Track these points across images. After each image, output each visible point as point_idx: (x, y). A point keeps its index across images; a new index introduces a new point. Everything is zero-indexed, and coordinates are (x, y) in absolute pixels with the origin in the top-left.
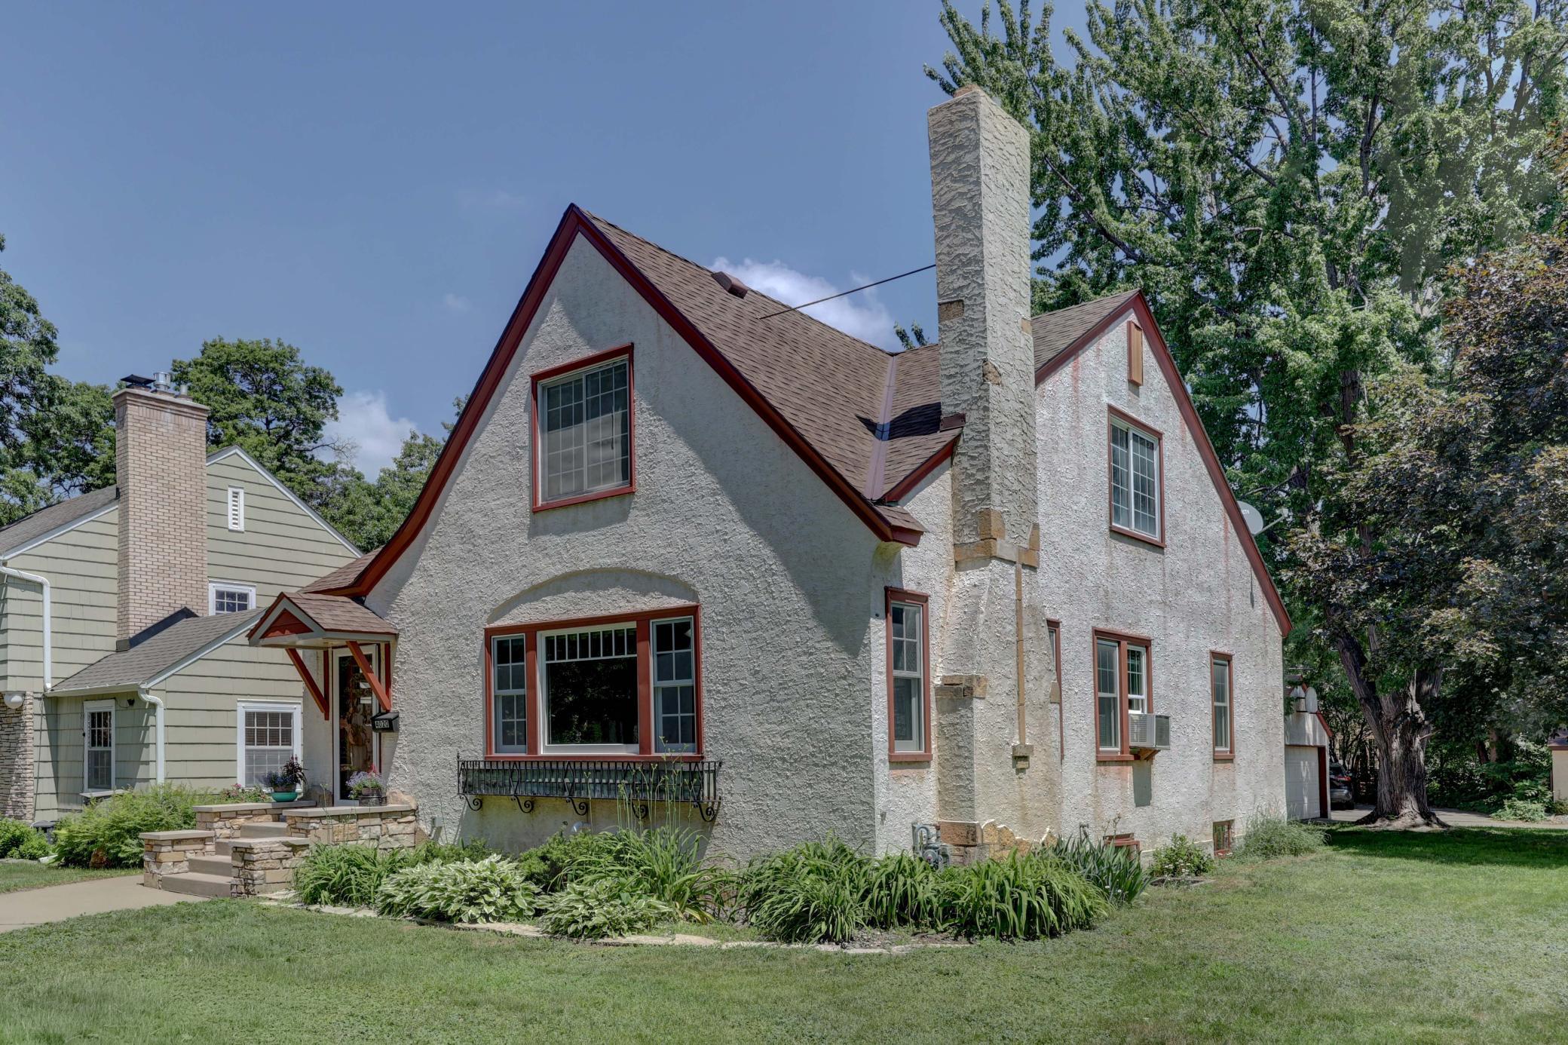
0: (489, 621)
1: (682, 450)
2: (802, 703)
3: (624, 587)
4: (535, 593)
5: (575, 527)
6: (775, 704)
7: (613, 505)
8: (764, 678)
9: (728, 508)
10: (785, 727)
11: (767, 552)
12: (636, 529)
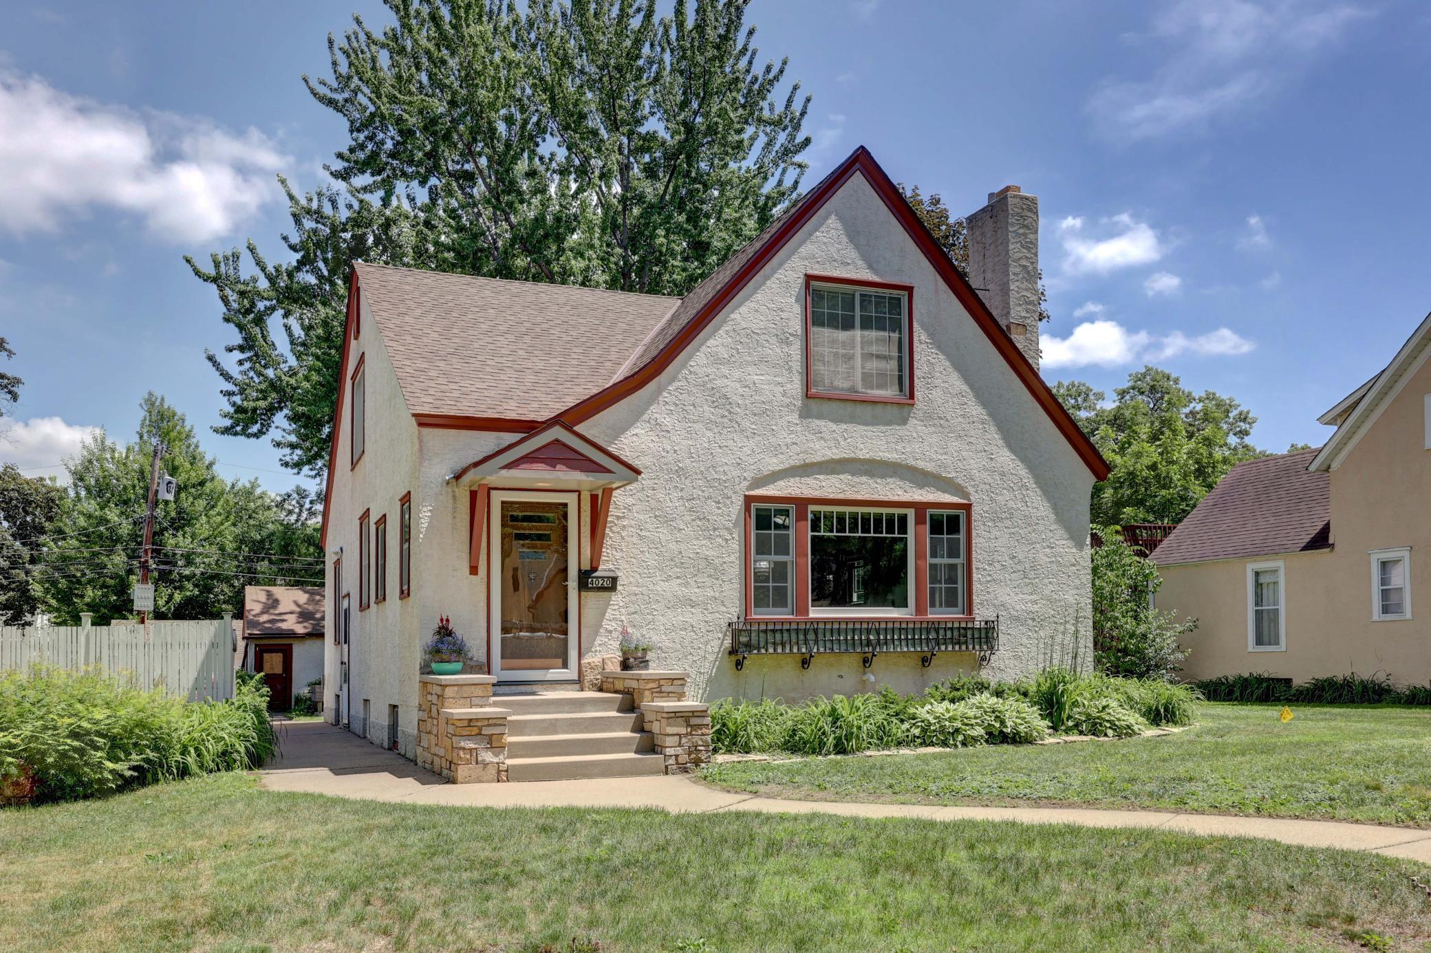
0: (750, 488)
1: (957, 382)
2: (1046, 581)
3: (902, 479)
4: (806, 469)
5: (852, 419)
6: (1027, 580)
7: (894, 410)
8: (1020, 561)
9: (994, 435)
10: (1034, 597)
11: (1023, 472)
12: (915, 435)
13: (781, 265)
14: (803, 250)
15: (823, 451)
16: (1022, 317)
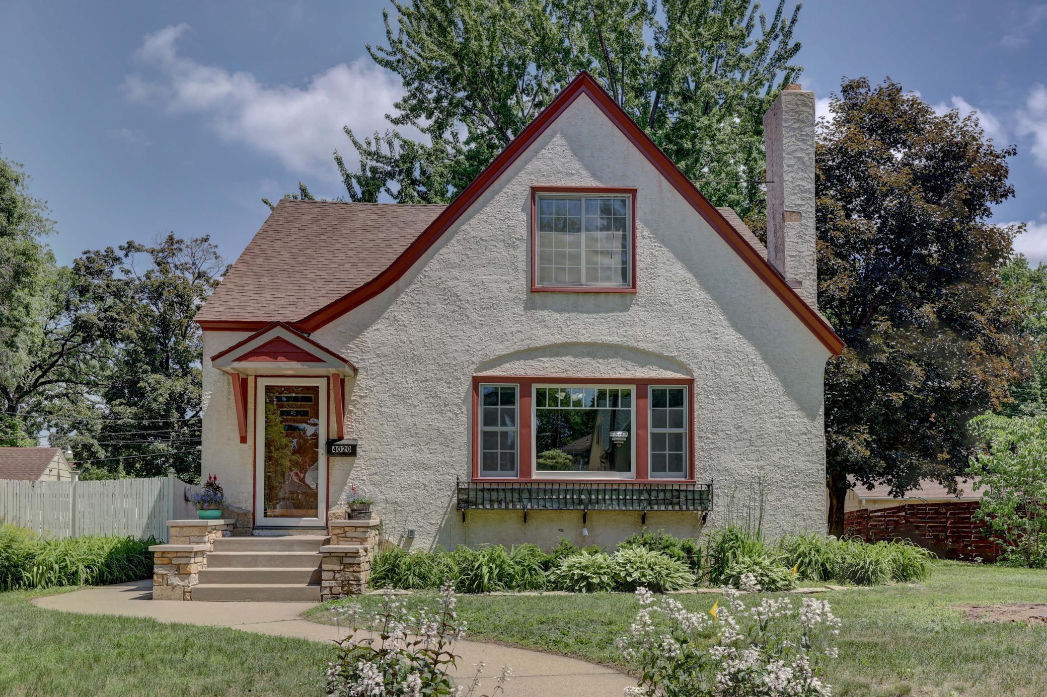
0: (476, 371)
1: (680, 271)
2: (774, 448)
3: (623, 359)
4: (530, 353)
5: (575, 309)
6: (753, 448)
7: (617, 299)
8: (745, 431)
9: (718, 315)
10: (761, 463)
11: (750, 349)
12: (637, 320)
13: (508, 181)
14: (530, 167)
15: (545, 337)
16: (796, 205)
